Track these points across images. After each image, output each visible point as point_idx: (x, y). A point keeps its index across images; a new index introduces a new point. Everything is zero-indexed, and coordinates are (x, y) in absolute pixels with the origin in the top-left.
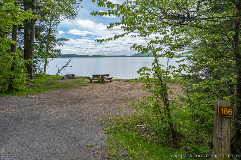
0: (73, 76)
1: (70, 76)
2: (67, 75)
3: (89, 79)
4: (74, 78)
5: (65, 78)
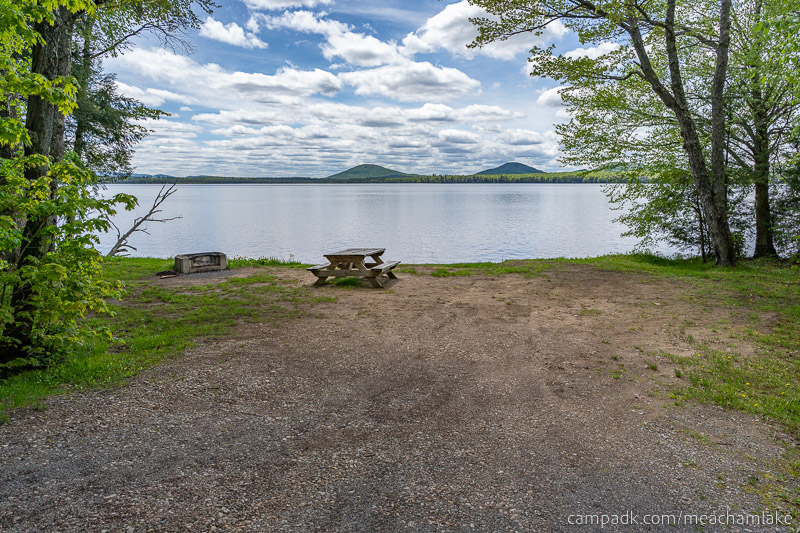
0: (216, 257)
1: (204, 259)
2: (193, 258)
3: (315, 272)
4: (223, 266)
5: (185, 269)
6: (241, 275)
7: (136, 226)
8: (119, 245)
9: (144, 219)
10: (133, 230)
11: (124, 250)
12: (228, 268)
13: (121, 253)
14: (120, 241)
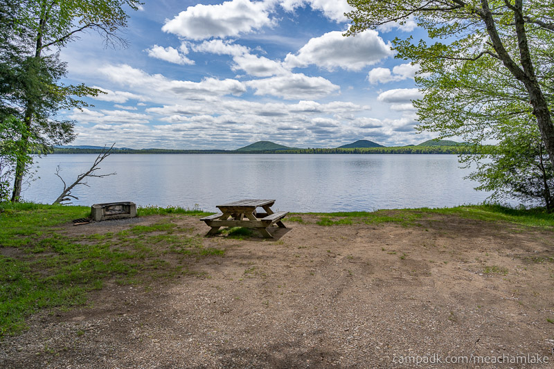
0: (127, 207)
1: (117, 208)
2: (106, 207)
3: (208, 222)
4: (132, 214)
5: (98, 217)
6: (145, 223)
7: (79, 180)
8: (63, 195)
9: (86, 175)
10: (76, 183)
11: (67, 199)
12: (137, 216)
13: (64, 202)
14: (65, 192)
